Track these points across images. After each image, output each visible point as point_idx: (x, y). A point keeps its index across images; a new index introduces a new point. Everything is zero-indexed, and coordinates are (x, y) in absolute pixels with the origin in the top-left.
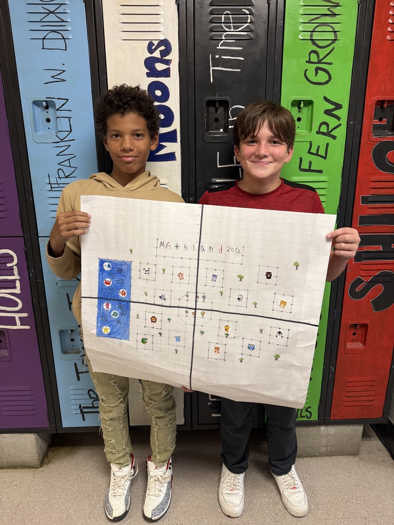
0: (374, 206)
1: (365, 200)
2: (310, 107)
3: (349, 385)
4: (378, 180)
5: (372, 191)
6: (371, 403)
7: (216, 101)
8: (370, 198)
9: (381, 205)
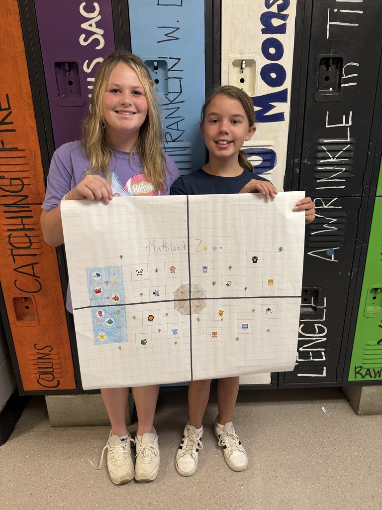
7: (330, 58)
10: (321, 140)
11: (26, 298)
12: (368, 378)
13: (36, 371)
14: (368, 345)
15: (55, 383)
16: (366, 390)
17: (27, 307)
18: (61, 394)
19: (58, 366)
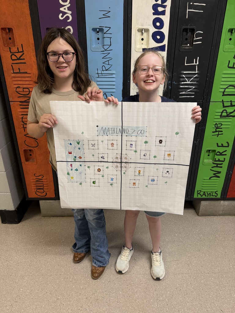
7: (188, 29)
10: (182, 72)
11: (30, 150)
12: (204, 197)
13: (35, 188)
14: (204, 179)
15: (44, 194)
16: (203, 203)
17: (31, 155)
18: (47, 200)
19: (46, 185)
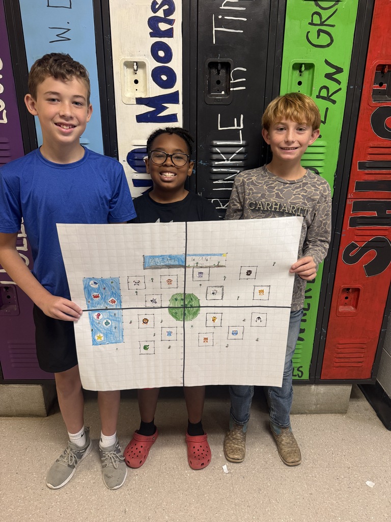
0: (370, 172)
1: (362, 166)
2: (311, 70)
3: (340, 346)
4: (376, 146)
5: (369, 157)
6: (360, 365)
7: (218, 63)
8: (367, 164)
9: (377, 171)
10: (214, 142)
